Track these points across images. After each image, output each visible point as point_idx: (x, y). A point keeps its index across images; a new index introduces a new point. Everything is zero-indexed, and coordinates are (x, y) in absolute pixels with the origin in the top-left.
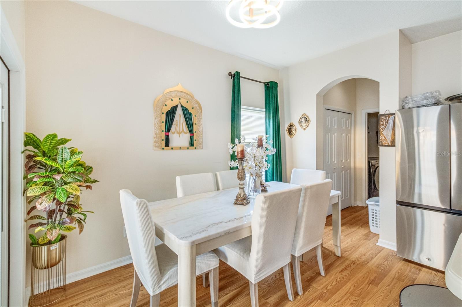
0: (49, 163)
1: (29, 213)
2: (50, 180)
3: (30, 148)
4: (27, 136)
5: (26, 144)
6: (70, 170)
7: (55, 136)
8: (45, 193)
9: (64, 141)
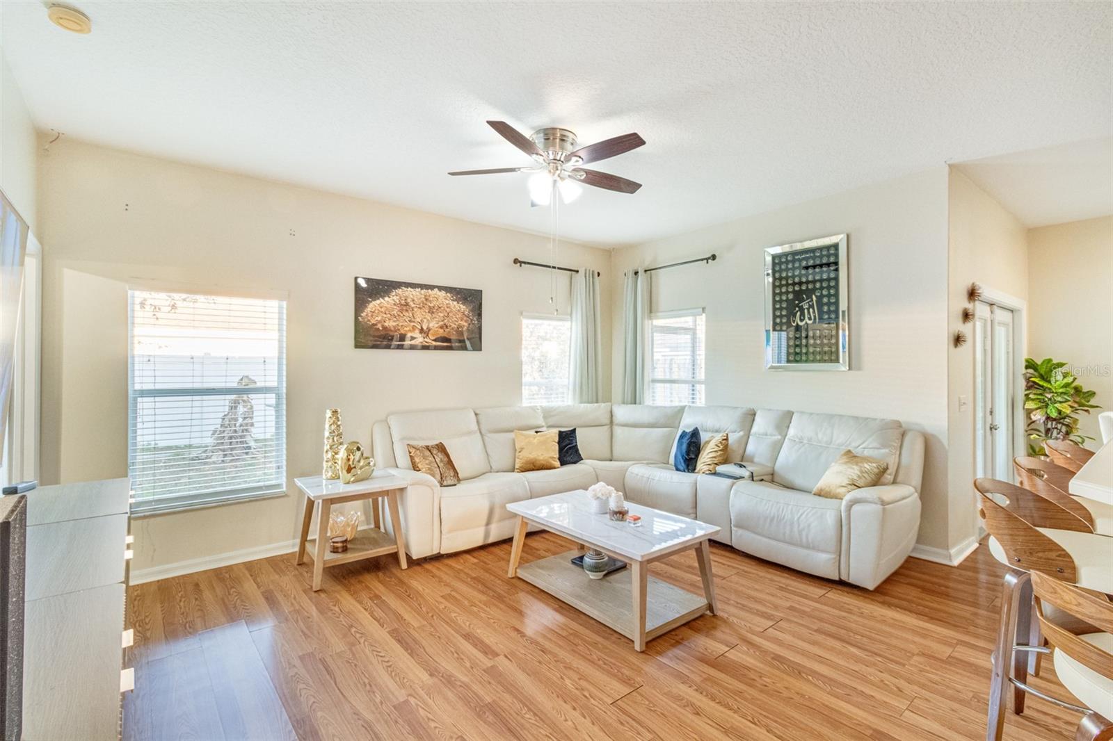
0: (1045, 384)
1: (1029, 425)
2: (1042, 397)
3: (1031, 371)
4: (1027, 361)
5: (1027, 367)
6: (1061, 390)
7: (1050, 360)
8: (1039, 408)
9: (1060, 365)
